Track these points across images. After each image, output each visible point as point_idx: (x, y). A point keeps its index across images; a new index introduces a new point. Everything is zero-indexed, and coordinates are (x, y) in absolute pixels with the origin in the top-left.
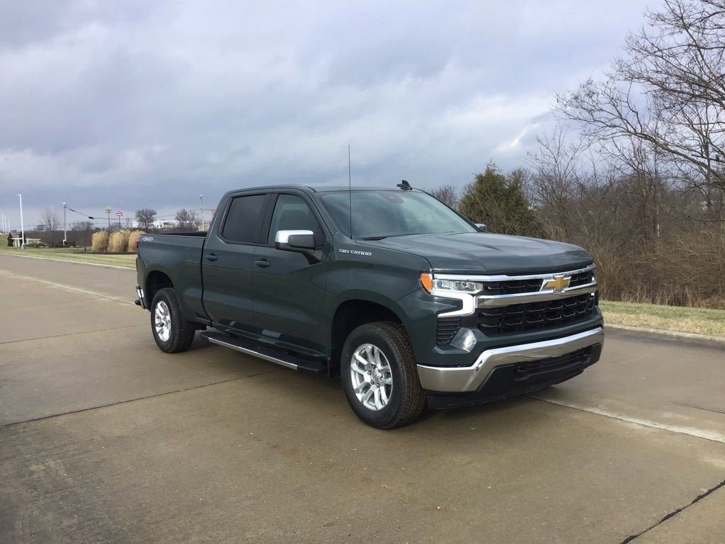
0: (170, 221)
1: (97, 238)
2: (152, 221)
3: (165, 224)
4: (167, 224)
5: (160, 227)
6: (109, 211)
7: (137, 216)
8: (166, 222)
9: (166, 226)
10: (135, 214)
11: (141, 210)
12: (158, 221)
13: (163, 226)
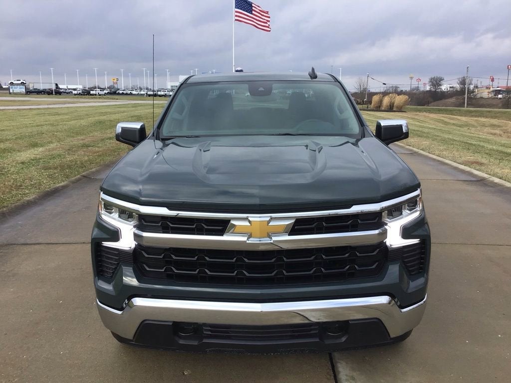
0: (454, 86)
1: (375, 99)
2: (441, 85)
3: (450, 87)
4: (452, 87)
5: (446, 90)
6: (411, 78)
7: (430, 82)
8: (451, 86)
9: (451, 89)
10: (428, 80)
11: (433, 77)
12: (445, 86)
13: (449, 89)
